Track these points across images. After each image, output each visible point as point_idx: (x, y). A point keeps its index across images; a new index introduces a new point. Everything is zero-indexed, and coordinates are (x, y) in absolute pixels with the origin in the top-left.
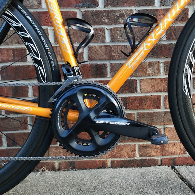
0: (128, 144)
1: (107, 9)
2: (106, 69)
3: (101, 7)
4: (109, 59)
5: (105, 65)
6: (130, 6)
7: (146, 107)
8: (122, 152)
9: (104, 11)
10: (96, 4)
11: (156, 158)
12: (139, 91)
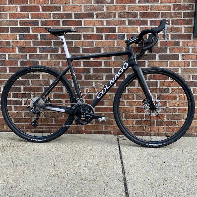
0: (100, 125)
1: (94, 74)
2: (93, 96)
3: (91, 73)
4: (94, 93)
5: (92, 95)
6: (102, 73)
7: (108, 111)
8: (98, 128)
9: (93, 75)
10: (90, 72)
11: (111, 131)
12: (105, 105)
